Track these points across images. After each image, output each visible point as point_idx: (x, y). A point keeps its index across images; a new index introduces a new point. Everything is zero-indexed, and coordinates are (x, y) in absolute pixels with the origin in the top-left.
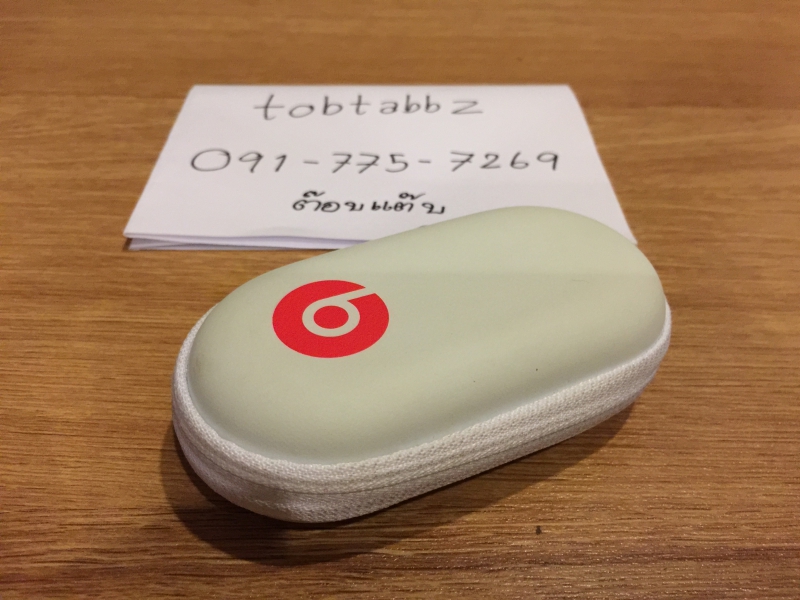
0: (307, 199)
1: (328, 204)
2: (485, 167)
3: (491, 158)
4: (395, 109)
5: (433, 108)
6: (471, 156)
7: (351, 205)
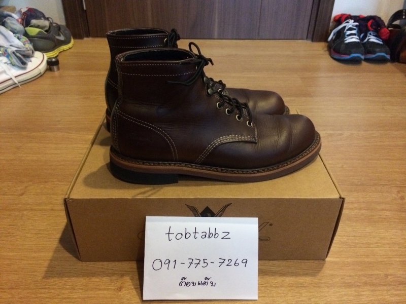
0: (183, 281)
1: (187, 283)
2: (227, 265)
3: (230, 261)
6: (225, 260)
7: (193, 283)
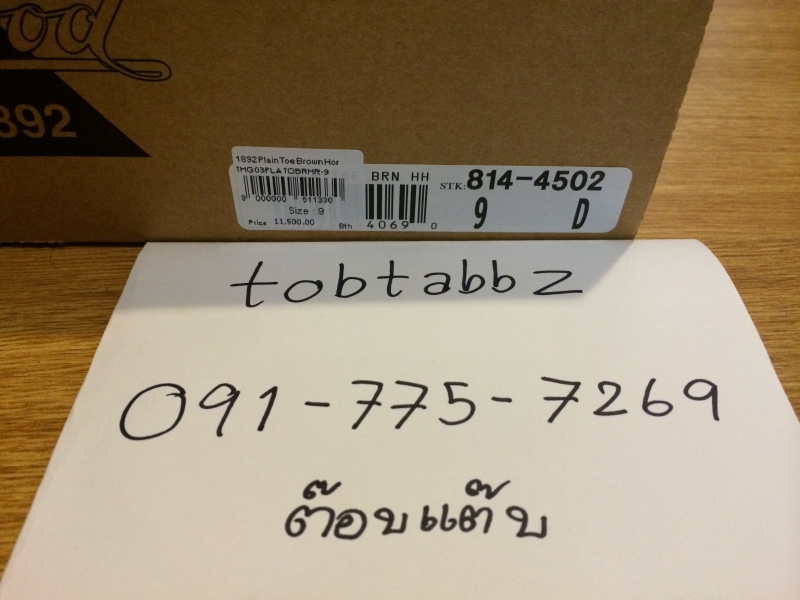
0: (312, 504)
1: (346, 518)
2: (599, 412)
3: (610, 391)
4: (446, 288)
5: (504, 284)
6: (577, 385)
7: (385, 515)
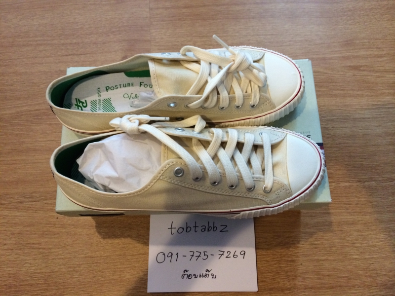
0: (185, 273)
1: (189, 276)
2: (227, 257)
3: (229, 253)
4: (205, 230)
5: (215, 228)
6: (224, 252)
7: (195, 275)
